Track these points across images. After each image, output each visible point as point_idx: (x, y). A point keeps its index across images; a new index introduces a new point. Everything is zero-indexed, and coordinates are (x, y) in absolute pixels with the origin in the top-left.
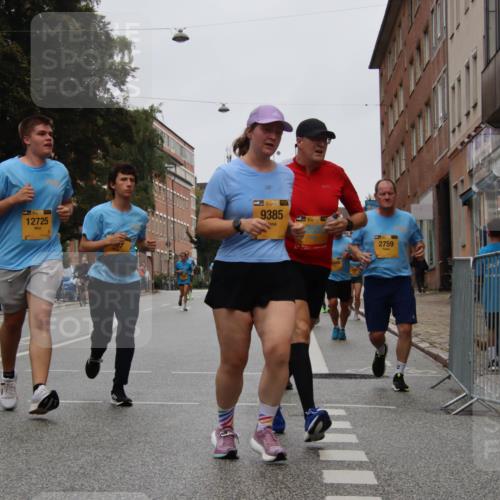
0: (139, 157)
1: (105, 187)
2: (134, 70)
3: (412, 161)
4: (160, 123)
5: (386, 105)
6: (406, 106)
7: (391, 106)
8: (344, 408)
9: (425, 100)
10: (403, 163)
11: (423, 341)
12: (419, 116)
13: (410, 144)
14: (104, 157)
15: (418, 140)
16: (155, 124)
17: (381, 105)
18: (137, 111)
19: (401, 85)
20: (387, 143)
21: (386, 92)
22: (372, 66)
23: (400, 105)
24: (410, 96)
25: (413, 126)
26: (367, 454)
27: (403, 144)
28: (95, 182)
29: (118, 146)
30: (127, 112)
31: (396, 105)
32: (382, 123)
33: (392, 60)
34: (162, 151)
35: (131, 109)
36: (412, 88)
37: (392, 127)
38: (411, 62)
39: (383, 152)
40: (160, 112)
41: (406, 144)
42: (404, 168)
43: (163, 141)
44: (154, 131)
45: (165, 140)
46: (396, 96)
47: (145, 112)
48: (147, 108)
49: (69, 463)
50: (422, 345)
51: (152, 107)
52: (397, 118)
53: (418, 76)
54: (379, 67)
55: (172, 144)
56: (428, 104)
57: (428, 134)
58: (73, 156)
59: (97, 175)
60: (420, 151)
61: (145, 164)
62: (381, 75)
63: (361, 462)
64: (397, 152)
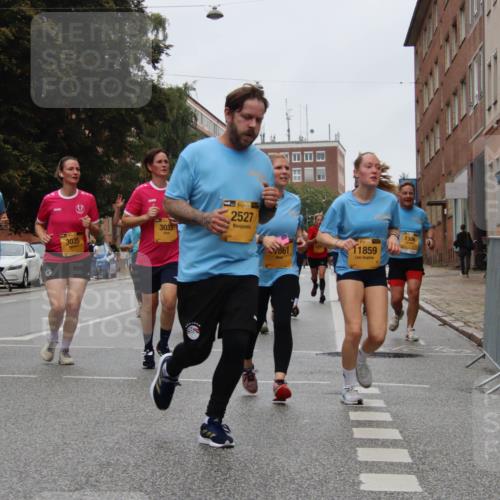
0: (172, 135)
1: (139, 165)
2: (168, 47)
3: (447, 139)
4: (194, 101)
5: (421, 83)
6: (442, 84)
7: (426, 84)
8: (379, 387)
9: (461, 77)
10: (438, 140)
11: (457, 320)
12: (455, 94)
13: (445, 122)
14: (138, 134)
15: (453, 118)
16: (189, 102)
17: (416, 83)
18: (171, 89)
19: (436, 63)
20: (421, 121)
21: (420, 69)
22: (407, 44)
23: (435, 83)
24: (445, 74)
25: (448, 104)
26: (401, 432)
27: (437, 122)
28: (128, 160)
29: (151, 123)
30: (161, 90)
31: (431, 83)
32: (417, 101)
33: (428, 37)
34: (195, 128)
35: (165, 87)
36: (448, 65)
37: (426, 105)
38: (447, 40)
39: (417, 130)
40: (194, 89)
41: (441, 122)
42: (438, 147)
43: (196, 119)
44: (188, 109)
45: (199, 117)
46: (431, 74)
47: (179, 89)
48: (181, 86)
49: (104, 438)
50: (456, 324)
51: (186, 84)
52: (432, 96)
53: (454, 54)
54: (414, 44)
55: (205, 121)
56: (463, 82)
57: (464, 113)
58: (107, 134)
59: (131, 152)
60: (454, 129)
61: (179, 142)
62: (416, 53)
63: (396, 440)
64: (432, 130)
